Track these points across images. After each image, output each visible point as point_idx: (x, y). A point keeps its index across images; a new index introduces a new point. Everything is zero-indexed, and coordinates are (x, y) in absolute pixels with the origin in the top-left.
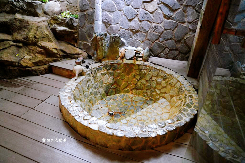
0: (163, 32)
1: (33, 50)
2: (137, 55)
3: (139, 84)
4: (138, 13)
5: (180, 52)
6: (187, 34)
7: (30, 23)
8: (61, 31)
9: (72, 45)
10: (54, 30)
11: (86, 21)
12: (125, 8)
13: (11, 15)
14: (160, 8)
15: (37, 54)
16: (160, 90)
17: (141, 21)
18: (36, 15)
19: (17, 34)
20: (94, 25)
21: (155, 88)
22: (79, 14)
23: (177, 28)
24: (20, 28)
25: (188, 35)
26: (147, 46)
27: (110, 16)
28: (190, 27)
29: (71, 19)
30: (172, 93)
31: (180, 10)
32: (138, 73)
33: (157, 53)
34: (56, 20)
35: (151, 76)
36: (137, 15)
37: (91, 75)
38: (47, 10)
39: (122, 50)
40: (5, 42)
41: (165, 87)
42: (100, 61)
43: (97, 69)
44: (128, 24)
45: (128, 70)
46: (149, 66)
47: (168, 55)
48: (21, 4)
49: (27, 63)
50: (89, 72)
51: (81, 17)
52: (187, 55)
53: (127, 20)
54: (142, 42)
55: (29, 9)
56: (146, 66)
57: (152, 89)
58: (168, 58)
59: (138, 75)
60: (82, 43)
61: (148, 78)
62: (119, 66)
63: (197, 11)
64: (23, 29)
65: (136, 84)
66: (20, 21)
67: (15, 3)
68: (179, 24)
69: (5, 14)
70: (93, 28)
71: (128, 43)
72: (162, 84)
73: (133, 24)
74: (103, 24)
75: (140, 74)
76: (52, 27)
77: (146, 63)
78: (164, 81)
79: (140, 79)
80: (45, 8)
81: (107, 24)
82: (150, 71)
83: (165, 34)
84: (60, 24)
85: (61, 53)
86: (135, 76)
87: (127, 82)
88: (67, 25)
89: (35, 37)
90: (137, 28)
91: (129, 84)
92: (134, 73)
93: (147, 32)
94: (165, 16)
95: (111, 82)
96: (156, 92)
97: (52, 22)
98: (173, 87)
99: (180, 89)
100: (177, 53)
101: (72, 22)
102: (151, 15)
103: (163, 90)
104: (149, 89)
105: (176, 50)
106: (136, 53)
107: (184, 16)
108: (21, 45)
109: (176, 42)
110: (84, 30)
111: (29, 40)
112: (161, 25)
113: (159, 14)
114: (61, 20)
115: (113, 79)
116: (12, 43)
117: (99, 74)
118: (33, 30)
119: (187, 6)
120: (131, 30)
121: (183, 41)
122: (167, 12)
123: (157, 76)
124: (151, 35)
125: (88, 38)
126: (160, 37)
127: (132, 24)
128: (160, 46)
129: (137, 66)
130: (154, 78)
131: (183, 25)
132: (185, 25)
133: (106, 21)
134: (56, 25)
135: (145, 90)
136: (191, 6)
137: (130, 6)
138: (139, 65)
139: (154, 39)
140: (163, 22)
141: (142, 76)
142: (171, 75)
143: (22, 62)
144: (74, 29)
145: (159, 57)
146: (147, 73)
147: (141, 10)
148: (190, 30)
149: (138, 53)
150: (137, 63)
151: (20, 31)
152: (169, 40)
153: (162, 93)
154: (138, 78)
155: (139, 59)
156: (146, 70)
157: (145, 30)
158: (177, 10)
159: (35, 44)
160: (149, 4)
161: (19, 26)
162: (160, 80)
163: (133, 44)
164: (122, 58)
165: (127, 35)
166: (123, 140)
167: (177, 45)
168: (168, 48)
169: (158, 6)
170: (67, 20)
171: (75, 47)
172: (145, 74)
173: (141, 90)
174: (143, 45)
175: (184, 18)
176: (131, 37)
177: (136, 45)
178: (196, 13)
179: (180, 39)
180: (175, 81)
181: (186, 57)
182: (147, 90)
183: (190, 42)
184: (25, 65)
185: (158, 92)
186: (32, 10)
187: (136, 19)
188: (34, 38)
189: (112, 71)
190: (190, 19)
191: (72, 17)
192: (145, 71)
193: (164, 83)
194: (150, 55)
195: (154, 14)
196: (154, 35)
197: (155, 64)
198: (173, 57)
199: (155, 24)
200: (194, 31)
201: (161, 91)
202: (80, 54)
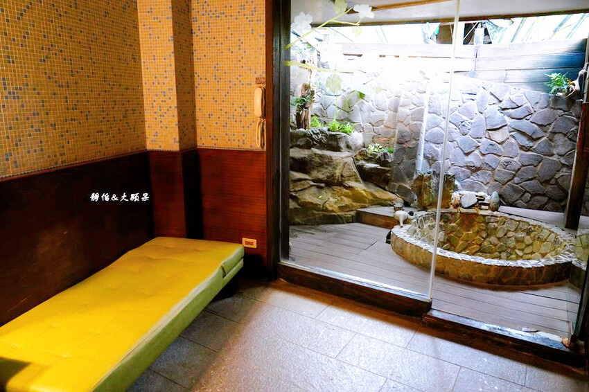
0: (519, 169)
1: (338, 192)
2: (480, 202)
3: (486, 243)
4: (479, 144)
5: (550, 198)
6: (558, 171)
7: (333, 158)
8: (371, 169)
9: (381, 188)
10: (360, 168)
11: (404, 156)
12: (459, 138)
13: (306, 150)
14: (513, 137)
15: (343, 197)
16: (522, 250)
17: (484, 155)
18: (338, 149)
19: (316, 172)
20: (416, 161)
21: (514, 248)
22: (395, 147)
23: (541, 164)
24: (321, 165)
25: (560, 172)
26: (494, 190)
27: (436, 148)
28: (563, 161)
29: (385, 154)
30: (543, 250)
31: (544, 139)
32: (484, 228)
33: (511, 200)
34: (364, 155)
35: (505, 231)
36: (478, 147)
37: (417, 226)
38: (351, 143)
39: (455, 195)
40: (303, 182)
41: (531, 244)
42: (425, 209)
43: (424, 218)
44: (464, 159)
45: (467, 223)
46: (501, 217)
47: (531, 203)
48: (320, 137)
49: (332, 206)
50: (415, 220)
51: (398, 151)
52: (563, 204)
53: (462, 153)
54: (485, 185)
55: (330, 143)
56: (497, 217)
57: (509, 250)
58: (529, 209)
59: (483, 230)
60: (397, 185)
61: (501, 234)
62: (453, 216)
63: (570, 139)
64: (325, 166)
65: (480, 245)
66: (321, 156)
67: (314, 136)
68: (544, 157)
69: (298, 149)
70: (414, 164)
71: (462, 186)
72: (525, 240)
73: (472, 159)
74: (425, 161)
75: (487, 230)
76: (358, 164)
77: (495, 213)
78: (529, 237)
79: (487, 237)
80: (349, 140)
81: (431, 160)
82: (503, 224)
83: (523, 171)
84: (369, 160)
85: (371, 198)
86: (478, 232)
87: (467, 241)
88: (378, 161)
89: (342, 176)
90: (478, 164)
91: (469, 245)
92: (476, 228)
93: (494, 169)
94: (522, 147)
95: (442, 240)
96: (516, 253)
97: (358, 157)
98: (544, 242)
99: (556, 241)
100: (545, 199)
101: (385, 158)
102: (499, 146)
103: (528, 250)
104: (504, 251)
105: (544, 195)
106: (479, 200)
107: (551, 146)
108: (323, 185)
109: (541, 183)
110: (401, 167)
111: (334, 179)
112: (515, 159)
113: (512, 144)
114: (371, 155)
115: (445, 236)
116: (312, 183)
117: (426, 226)
118: (339, 167)
119: (554, 133)
120: (468, 167)
121: (553, 181)
122: (525, 142)
123: (516, 230)
124: (501, 174)
125: (405, 177)
126: (514, 176)
127: (470, 159)
128: (516, 190)
129: (482, 218)
130: (510, 234)
131: (550, 158)
132: (554, 158)
133: (430, 156)
134: (363, 162)
135: (496, 254)
136: (561, 133)
137: (468, 136)
138: (484, 216)
139: (506, 180)
140: (519, 155)
141: (490, 232)
142: (540, 227)
143: (327, 205)
144: (387, 167)
145: (516, 206)
146: (499, 227)
147: (484, 140)
148: (564, 165)
149: (481, 199)
150: (481, 212)
151: (320, 169)
152: (529, 180)
153: (527, 254)
154: (484, 236)
155: (483, 207)
156: (497, 222)
157: (491, 166)
158: (539, 138)
159: (341, 184)
160: (497, 132)
161: (320, 163)
162: (520, 235)
163: (471, 187)
164: (456, 206)
165: (461, 175)
166: (493, 269)
167: (544, 188)
168: (528, 192)
169: (509, 134)
170: (379, 155)
171: (386, 190)
172: (495, 229)
173: (490, 253)
174: (487, 188)
175: (552, 149)
176: (469, 178)
177: (476, 189)
178: (569, 141)
179: (548, 178)
180: (546, 232)
181: (562, 206)
182: (500, 252)
183: (565, 183)
184: (330, 209)
185: (520, 253)
186: (334, 143)
187: (477, 152)
188: (340, 177)
189: (443, 224)
190: (562, 150)
191: (386, 151)
192: (494, 224)
193: (528, 240)
194: (500, 204)
195: (504, 145)
196: (505, 173)
197: (510, 215)
198: (538, 205)
199: (506, 158)
200: (570, 167)
201: (525, 251)
202: (394, 200)
